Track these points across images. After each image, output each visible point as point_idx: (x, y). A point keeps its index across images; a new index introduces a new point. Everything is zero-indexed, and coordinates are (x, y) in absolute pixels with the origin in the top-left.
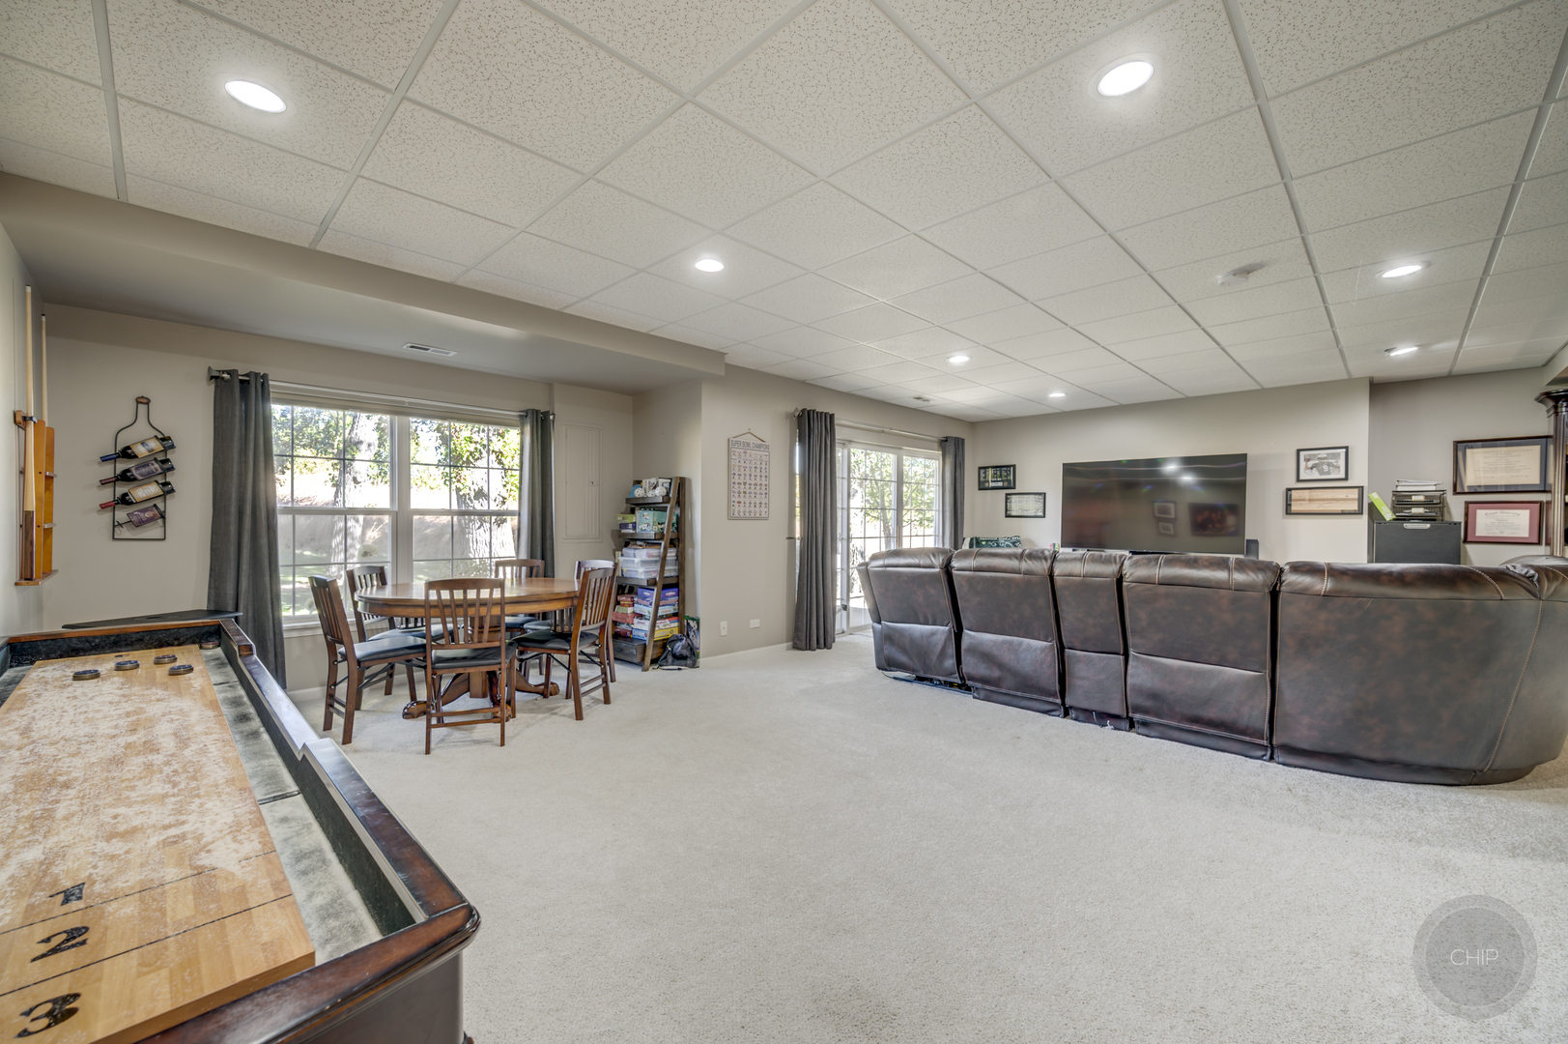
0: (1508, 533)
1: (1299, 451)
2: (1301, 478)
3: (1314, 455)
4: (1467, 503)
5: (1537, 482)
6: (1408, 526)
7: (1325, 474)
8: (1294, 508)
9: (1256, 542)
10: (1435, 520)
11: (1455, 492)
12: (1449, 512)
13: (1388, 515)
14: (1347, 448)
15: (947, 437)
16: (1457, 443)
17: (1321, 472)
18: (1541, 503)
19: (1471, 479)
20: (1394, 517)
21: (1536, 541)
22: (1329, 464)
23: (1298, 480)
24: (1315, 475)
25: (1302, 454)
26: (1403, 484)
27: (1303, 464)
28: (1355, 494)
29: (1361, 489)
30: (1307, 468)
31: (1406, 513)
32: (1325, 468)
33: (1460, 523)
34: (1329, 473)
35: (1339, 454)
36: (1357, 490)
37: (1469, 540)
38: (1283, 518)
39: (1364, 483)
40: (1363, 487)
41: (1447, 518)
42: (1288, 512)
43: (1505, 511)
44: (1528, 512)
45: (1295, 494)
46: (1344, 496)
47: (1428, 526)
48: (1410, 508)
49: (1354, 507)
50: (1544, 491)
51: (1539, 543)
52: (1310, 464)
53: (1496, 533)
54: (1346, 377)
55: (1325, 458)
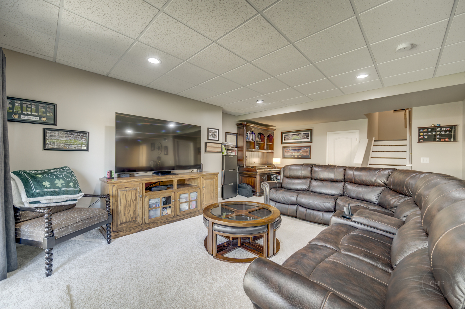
6: (230, 156)
17: (213, 138)
23: (208, 139)
24: (212, 139)
30: (210, 135)
32: (214, 136)
36: (221, 144)
38: (204, 153)
42: (206, 150)
45: (208, 145)
46: (218, 146)
49: (220, 150)
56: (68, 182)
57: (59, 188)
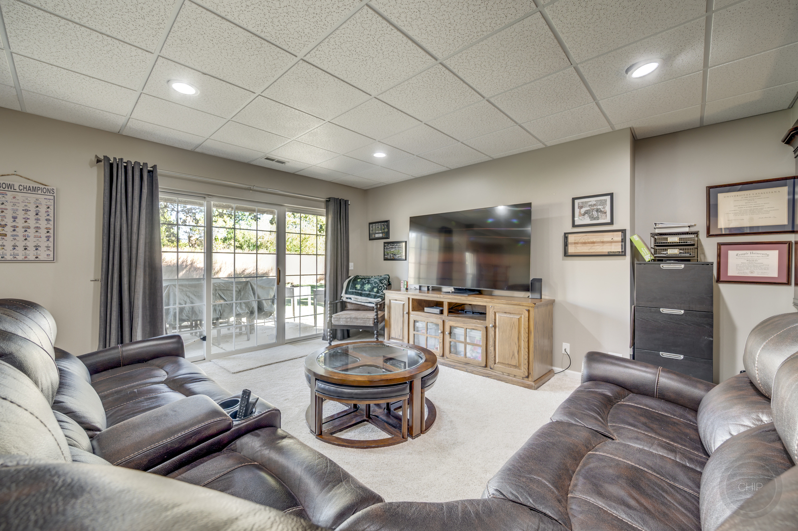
0: (757, 273)
1: (574, 199)
2: (576, 223)
3: (586, 202)
4: (720, 245)
5: (785, 222)
6: (665, 266)
7: (595, 219)
8: (571, 250)
9: (540, 280)
10: (689, 260)
11: (709, 235)
12: (704, 253)
13: (647, 256)
14: (611, 195)
15: (329, 198)
16: (709, 188)
17: (592, 218)
18: (790, 243)
19: (724, 222)
20: (653, 258)
21: (785, 281)
22: (597, 211)
23: (574, 226)
24: (587, 220)
25: (577, 202)
26: (660, 226)
27: (577, 211)
28: (618, 237)
29: (623, 231)
30: (581, 215)
31: (663, 254)
32: (595, 213)
33: (712, 264)
34: (598, 218)
35: (606, 201)
36: (620, 233)
37: (721, 280)
38: (563, 260)
39: (627, 227)
40: (625, 230)
41: (701, 259)
42: (566, 254)
43: (754, 252)
44: (776, 252)
45: (571, 238)
46: (609, 239)
47: (683, 266)
48: (666, 250)
49: (617, 248)
50: (793, 232)
51: (788, 283)
52: (583, 210)
53: (747, 273)
54: (611, 130)
55: (595, 205)
56: (374, 288)
57: (365, 291)
